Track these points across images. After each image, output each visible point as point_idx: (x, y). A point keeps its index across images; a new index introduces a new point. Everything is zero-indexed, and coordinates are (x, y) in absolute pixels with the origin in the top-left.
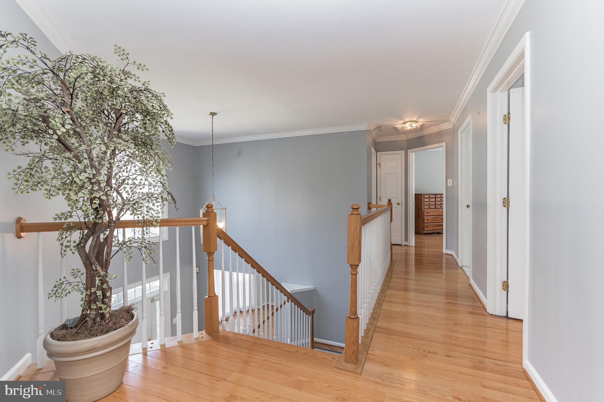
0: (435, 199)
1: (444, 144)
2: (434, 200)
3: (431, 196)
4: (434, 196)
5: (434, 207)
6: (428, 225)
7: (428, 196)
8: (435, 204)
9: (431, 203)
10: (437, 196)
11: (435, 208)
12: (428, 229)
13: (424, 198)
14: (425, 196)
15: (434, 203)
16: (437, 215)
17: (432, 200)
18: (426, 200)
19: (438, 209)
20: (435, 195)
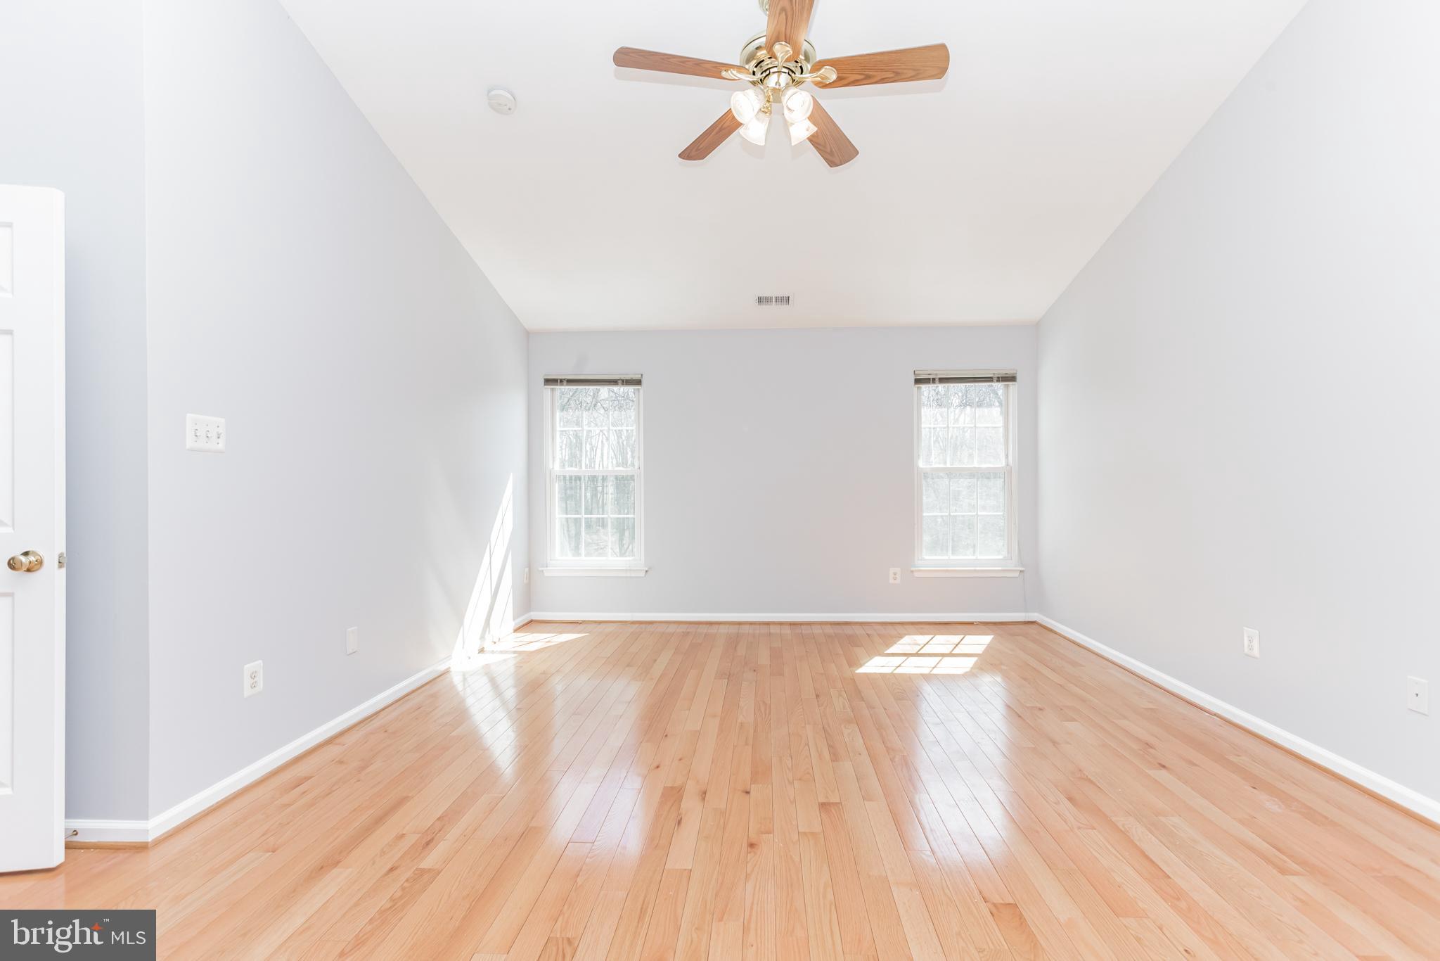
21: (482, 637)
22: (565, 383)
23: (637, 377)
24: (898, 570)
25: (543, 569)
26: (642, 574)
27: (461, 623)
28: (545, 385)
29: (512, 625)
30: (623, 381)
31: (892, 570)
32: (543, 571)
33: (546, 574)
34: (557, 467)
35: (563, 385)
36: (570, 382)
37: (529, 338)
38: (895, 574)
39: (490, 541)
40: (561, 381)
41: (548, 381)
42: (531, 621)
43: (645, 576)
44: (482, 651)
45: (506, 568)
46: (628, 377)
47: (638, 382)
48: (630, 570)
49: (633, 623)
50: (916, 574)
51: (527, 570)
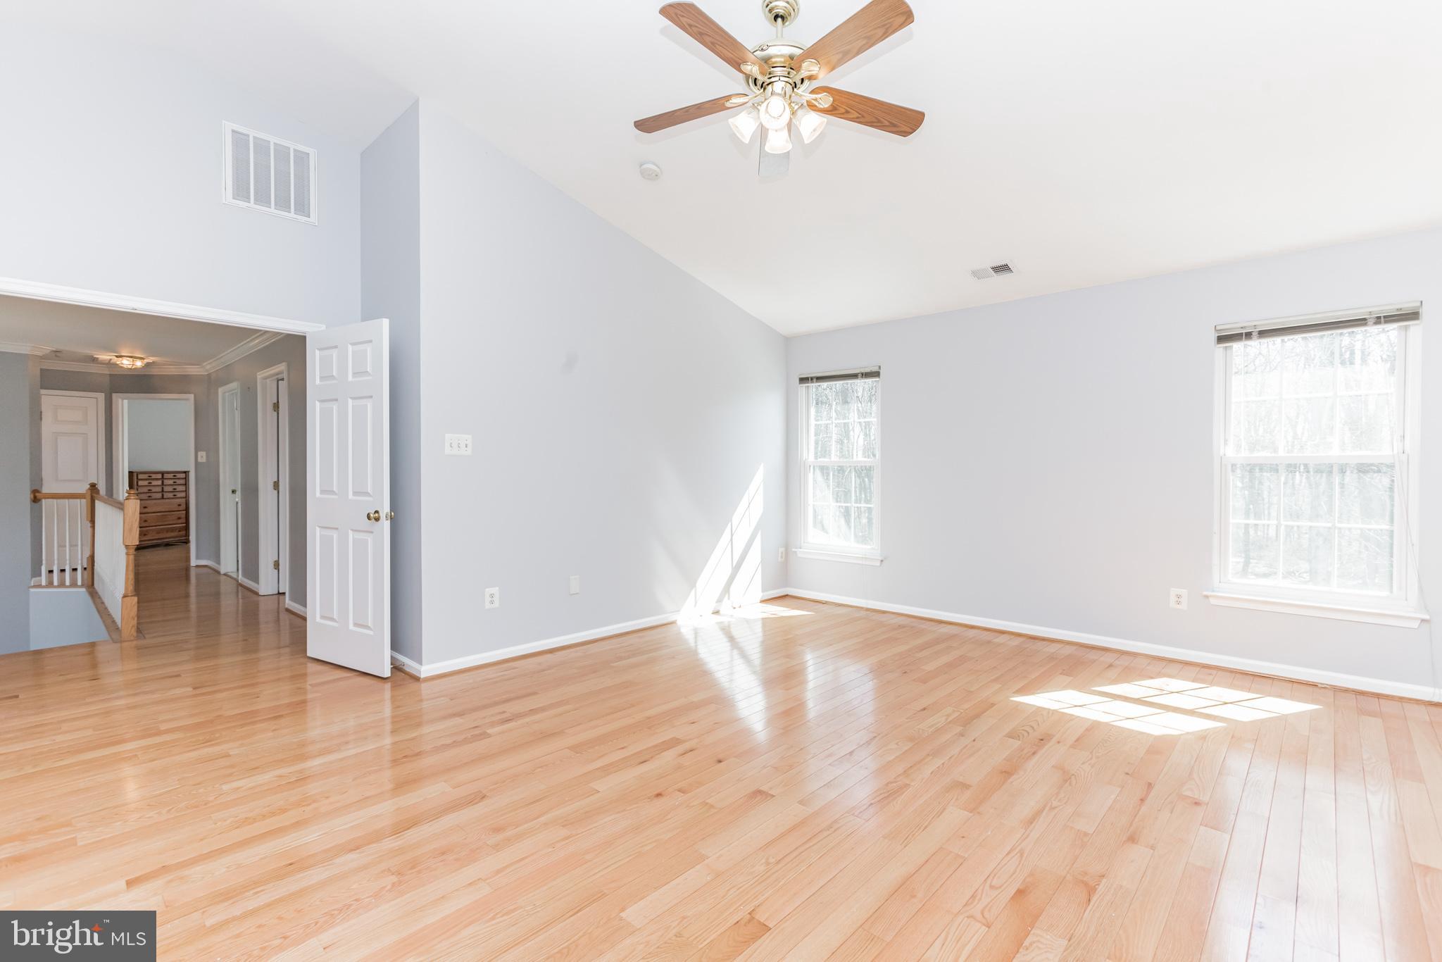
0: (163, 482)
1: (192, 396)
2: (159, 483)
3: (154, 476)
4: (159, 476)
5: (159, 495)
6: (147, 531)
7: (145, 476)
8: (163, 491)
9: (154, 489)
10: (166, 476)
11: (163, 498)
12: (146, 539)
13: (137, 478)
14: (141, 476)
15: (159, 489)
16: (167, 510)
17: (154, 483)
18: (141, 483)
19: (169, 500)
20: (163, 473)
21: (720, 601)
22: (815, 380)
23: (875, 369)
24: (1184, 592)
25: (796, 550)
26: (878, 564)
27: (693, 585)
28: (800, 383)
29: (760, 595)
30: (862, 374)
31: (1174, 591)
32: (796, 552)
33: (799, 555)
34: (811, 458)
35: (813, 382)
36: (820, 379)
37: (788, 344)
38: (1179, 597)
39: (731, 520)
40: (812, 379)
41: (803, 380)
42: (787, 595)
43: (881, 565)
44: (717, 612)
45: (754, 544)
46: (867, 370)
47: (876, 374)
48: (866, 558)
49: (868, 610)
50: (1213, 601)
51: (782, 550)
